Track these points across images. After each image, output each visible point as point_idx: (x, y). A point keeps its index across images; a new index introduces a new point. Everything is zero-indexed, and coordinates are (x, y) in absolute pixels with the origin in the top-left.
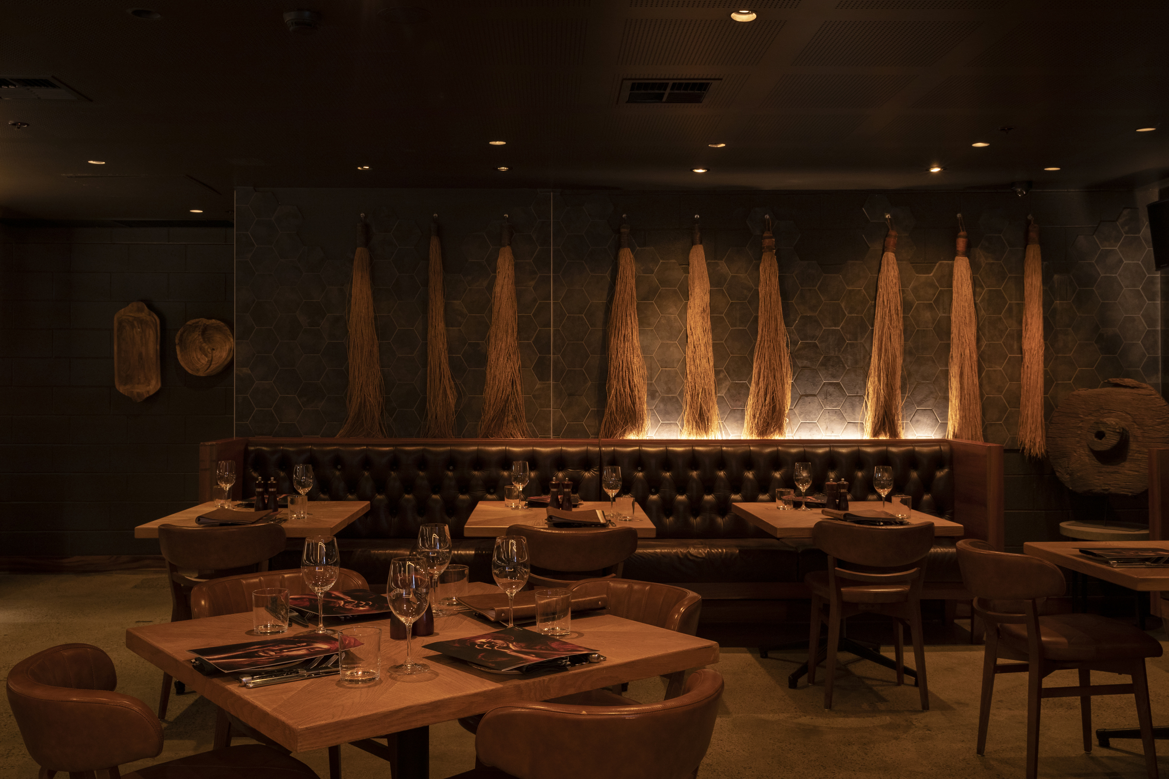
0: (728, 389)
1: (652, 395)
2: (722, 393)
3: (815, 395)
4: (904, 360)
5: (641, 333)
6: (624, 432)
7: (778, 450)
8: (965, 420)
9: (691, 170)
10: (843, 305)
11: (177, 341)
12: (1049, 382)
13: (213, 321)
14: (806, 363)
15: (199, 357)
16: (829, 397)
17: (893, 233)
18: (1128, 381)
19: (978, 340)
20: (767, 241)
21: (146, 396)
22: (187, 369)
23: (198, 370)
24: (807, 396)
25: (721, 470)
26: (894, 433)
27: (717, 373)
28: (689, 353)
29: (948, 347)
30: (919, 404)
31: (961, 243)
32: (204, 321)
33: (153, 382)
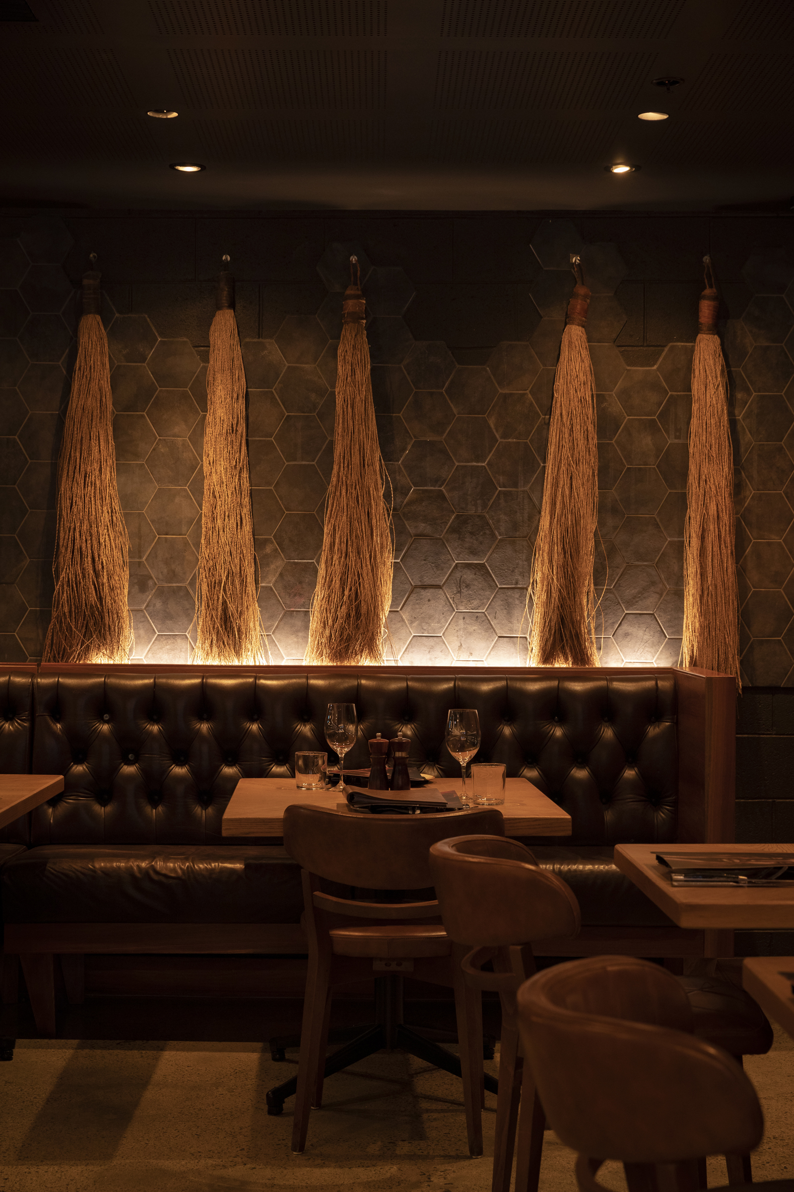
0: (281, 575)
1: (140, 583)
2: (269, 581)
3: (439, 587)
4: (601, 523)
5: (120, 469)
6: (87, 650)
7: (359, 686)
8: (707, 632)
9: (172, 167)
10: (492, 423)
14: (422, 527)
16: (464, 590)
17: (581, 290)
19: (737, 489)
20: (351, 302)
24: (425, 587)
25: (253, 721)
26: (581, 656)
27: (258, 544)
28: (206, 508)
29: (681, 502)
30: (630, 604)
31: (706, 309)
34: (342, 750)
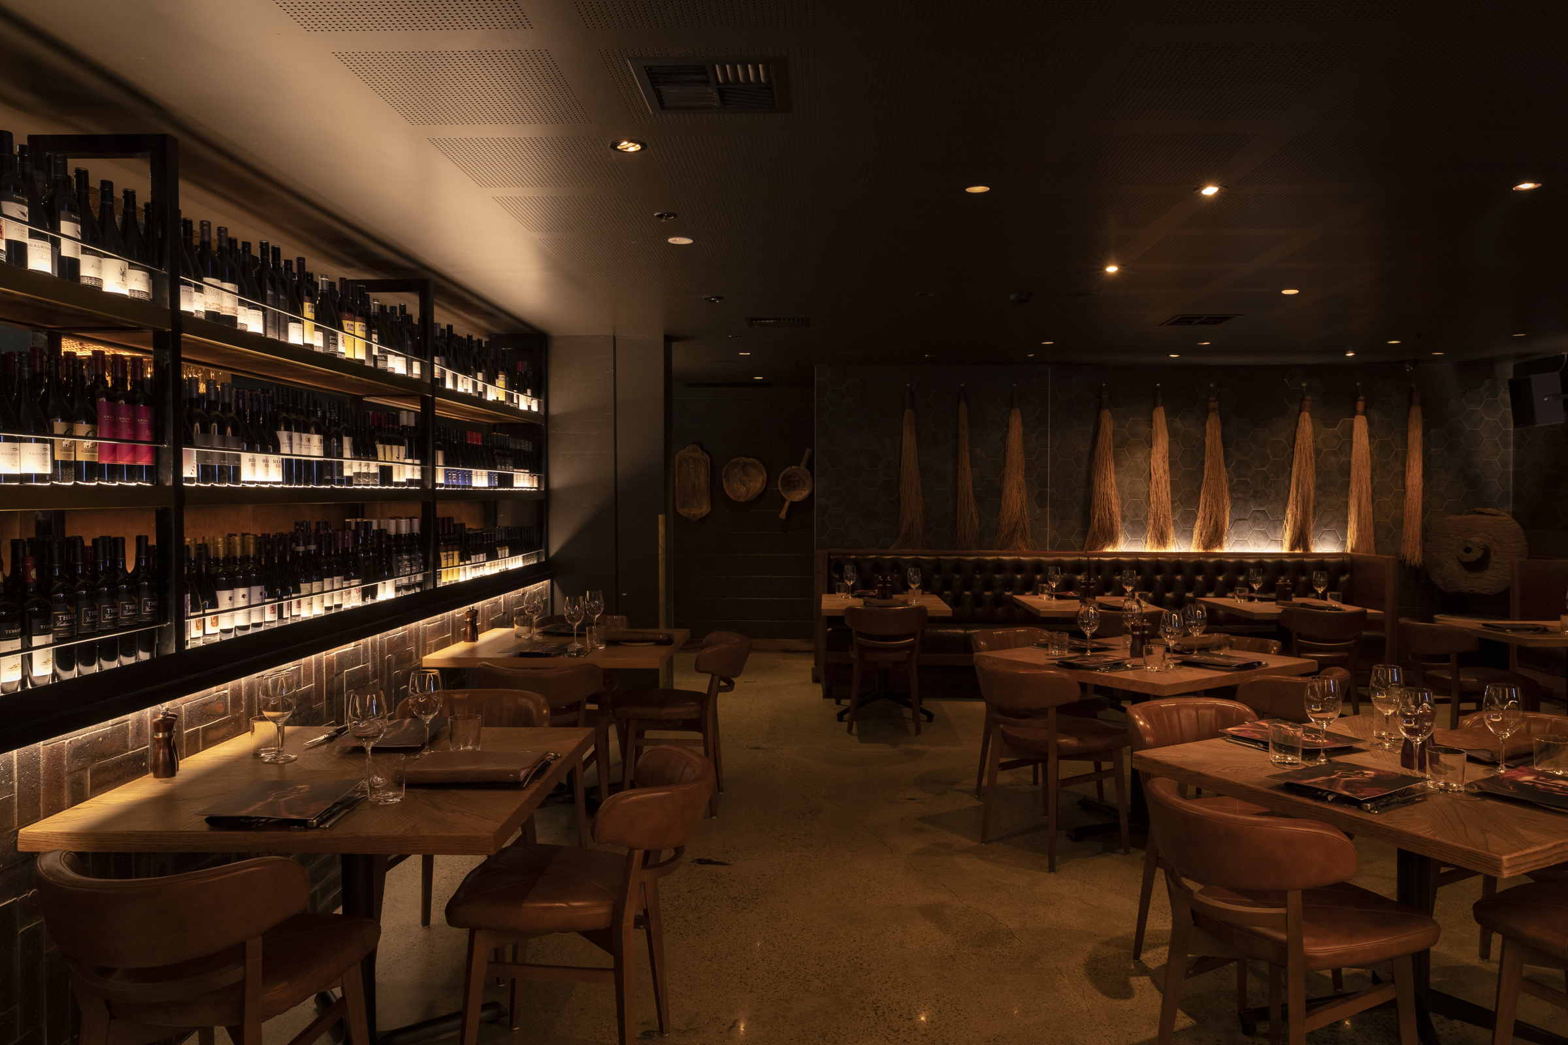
0: (1181, 515)
1: (1124, 519)
2: (1176, 518)
3: (1246, 520)
4: (1315, 494)
5: (1116, 472)
6: (1103, 547)
7: (1221, 560)
8: (1360, 538)
9: (1168, 355)
10: (1268, 452)
11: (723, 475)
12: (1425, 510)
13: (751, 459)
14: (1239, 495)
15: (739, 487)
16: (1257, 521)
17: (1308, 398)
18: (1490, 510)
19: (1372, 478)
20: (1213, 404)
21: (700, 517)
22: (731, 496)
23: (739, 497)
24: (1240, 520)
25: (1178, 575)
26: (1306, 547)
27: (1173, 502)
28: (1153, 488)
29: (1348, 484)
30: (1325, 526)
31: (1360, 406)
32: (744, 459)
33: (705, 507)
34: (1256, 587)
